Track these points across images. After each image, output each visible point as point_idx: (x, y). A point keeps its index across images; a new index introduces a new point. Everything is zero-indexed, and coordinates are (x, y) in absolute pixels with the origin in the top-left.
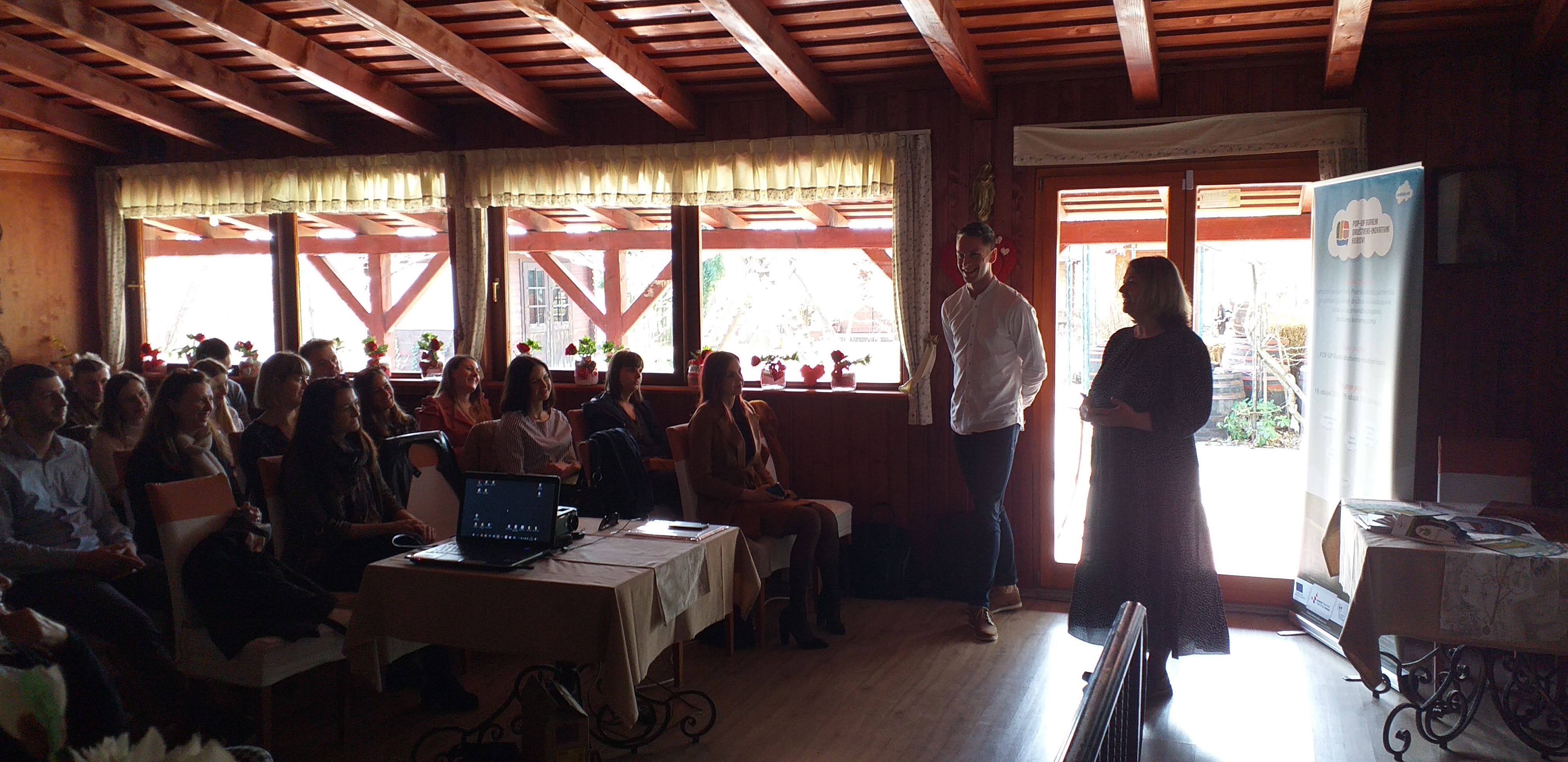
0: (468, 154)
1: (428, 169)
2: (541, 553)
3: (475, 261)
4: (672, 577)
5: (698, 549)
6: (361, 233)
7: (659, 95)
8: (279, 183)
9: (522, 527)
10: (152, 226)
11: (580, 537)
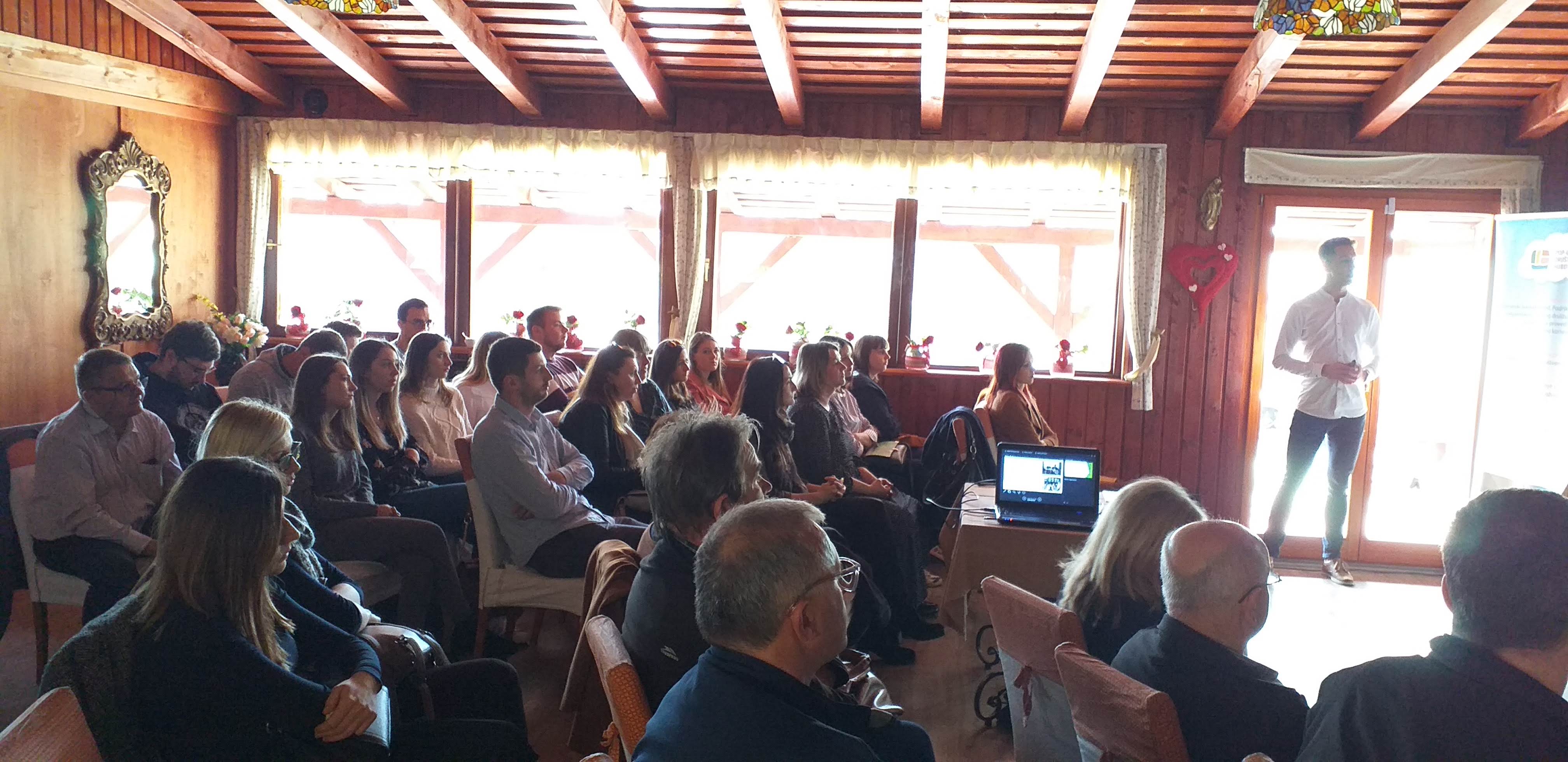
1: (644, 146)
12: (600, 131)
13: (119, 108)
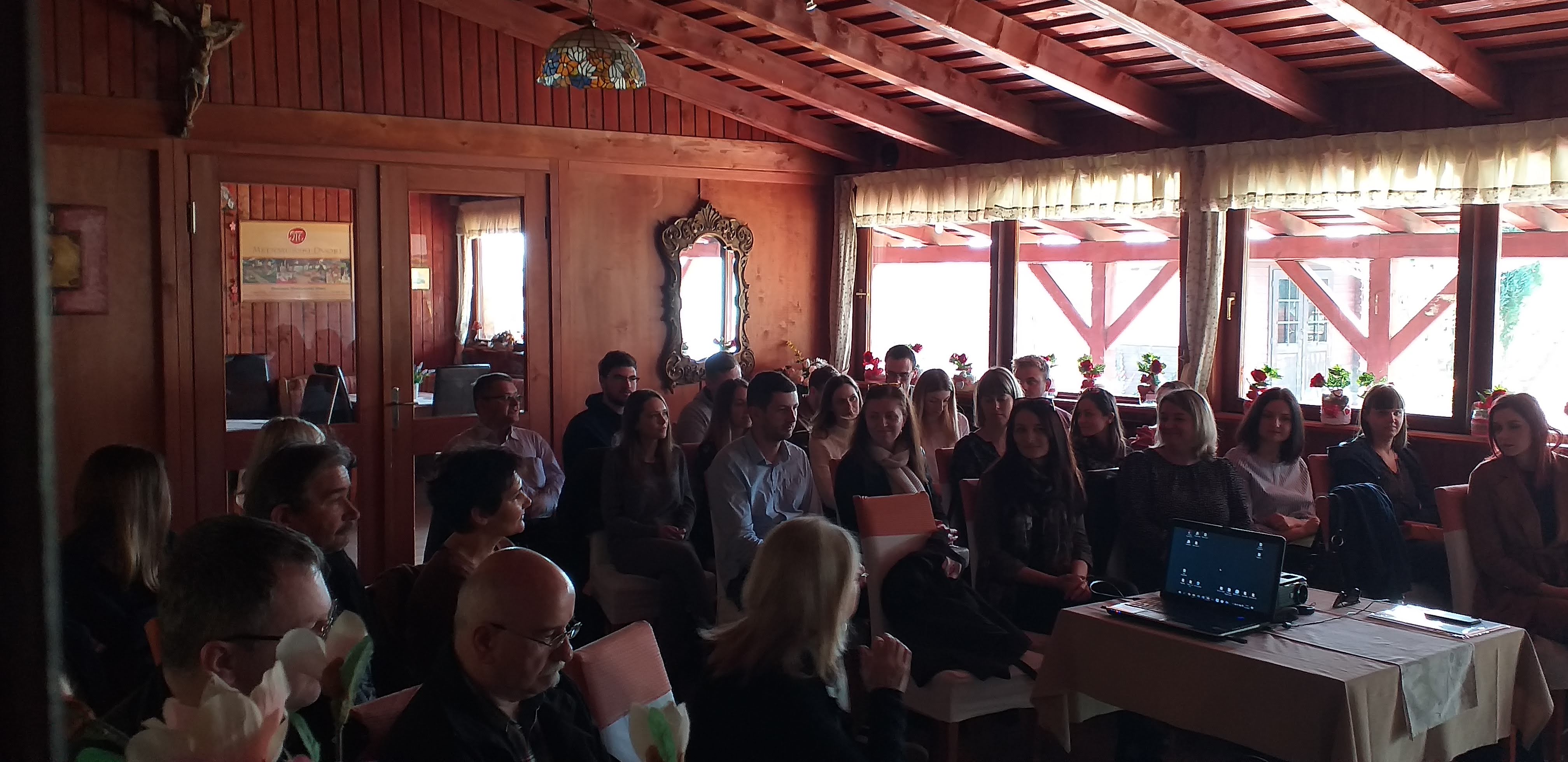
0: (1208, 149)
1: (1161, 168)
2: (1258, 626)
3: (1208, 272)
4: (1425, 680)
5: (1463, 649)
6: (1086, 239)
7: (1451, 68)
8: (1002, 188)
9: (1237, 592)
10: (881, 233)
11: (1309, 612)
12: (1115, 155)
13: (699, 180)
